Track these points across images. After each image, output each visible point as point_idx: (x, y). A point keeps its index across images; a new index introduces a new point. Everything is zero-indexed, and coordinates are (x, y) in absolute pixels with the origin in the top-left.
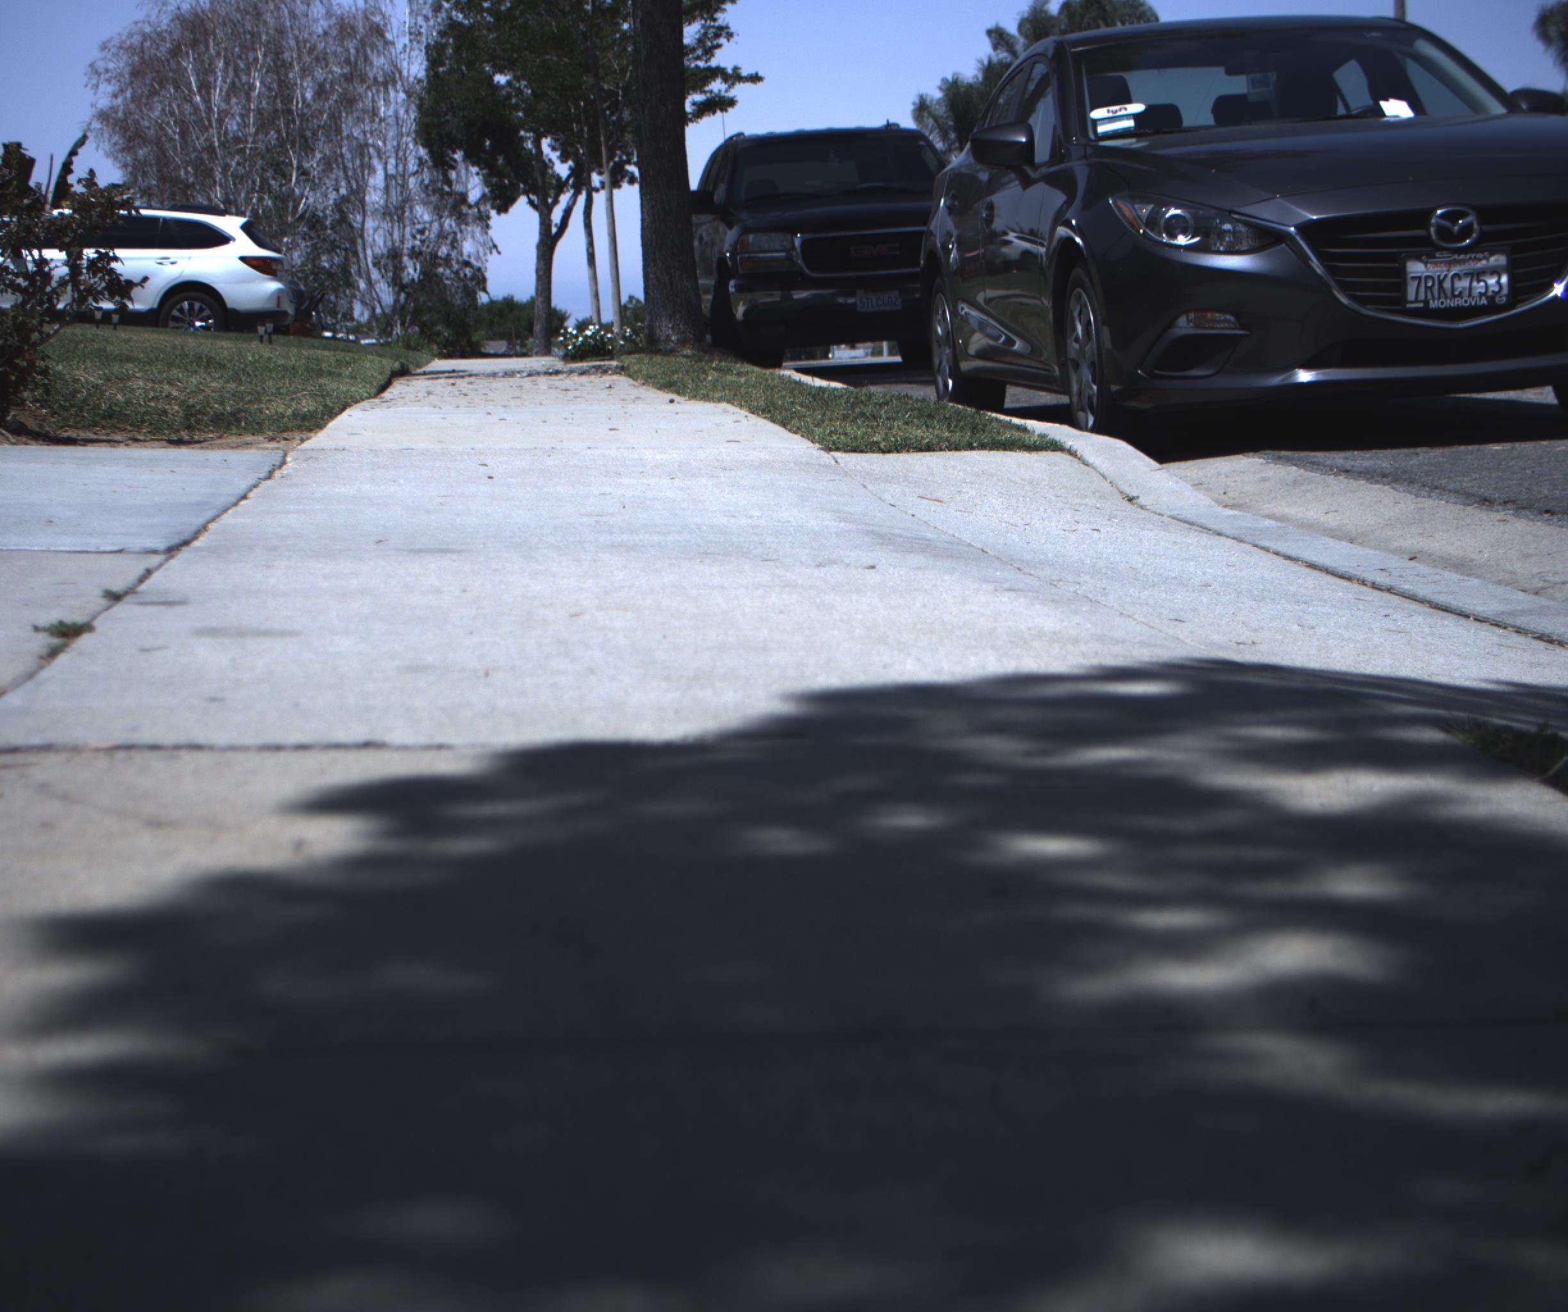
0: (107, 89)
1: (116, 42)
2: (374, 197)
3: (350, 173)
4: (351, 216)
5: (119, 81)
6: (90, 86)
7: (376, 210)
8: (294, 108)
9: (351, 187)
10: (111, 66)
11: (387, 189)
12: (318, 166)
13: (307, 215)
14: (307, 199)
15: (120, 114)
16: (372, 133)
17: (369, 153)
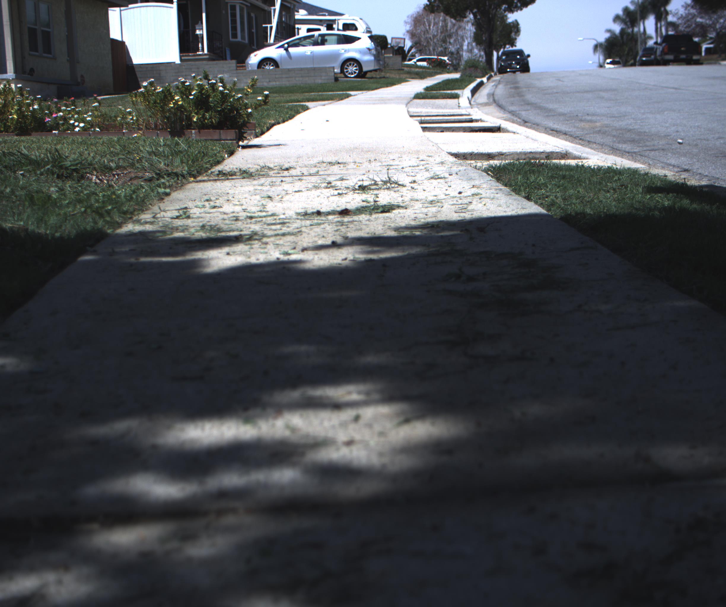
0: (408, 26)
1: (410, 16)
2: (465, 47)
3: (460, 42)
4: (460, 52)
5: (411, 24)
6: (405, 25)
7: (465, 50)
8: (448, 28)
9: (460, 46)
10: (409, 21)
11: (468, 46)
12: (453, 41)
13: (450, 52)
14: (450, 48)
15: (412, 31)
16: (464, 33)
17: (464, 38)
